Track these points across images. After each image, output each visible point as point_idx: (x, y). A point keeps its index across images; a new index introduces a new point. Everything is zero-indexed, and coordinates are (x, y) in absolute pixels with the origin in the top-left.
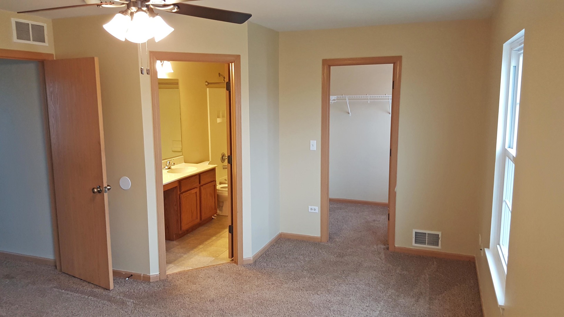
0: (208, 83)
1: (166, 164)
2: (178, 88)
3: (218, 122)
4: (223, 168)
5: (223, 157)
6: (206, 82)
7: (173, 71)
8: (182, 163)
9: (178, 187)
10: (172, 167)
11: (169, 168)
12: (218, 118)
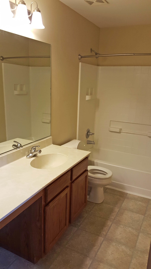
0: (81, 56)
1: (31, 151)
2: (50, 66)
3: (86, 100)
4: (87, 144)
5: (88, 132)
6: (79, 55)
7: (43, 27)
8: (51, 144)
9: (43, 198)
10: (39, 155)
11: (35, 156)
12: (87, 95)
